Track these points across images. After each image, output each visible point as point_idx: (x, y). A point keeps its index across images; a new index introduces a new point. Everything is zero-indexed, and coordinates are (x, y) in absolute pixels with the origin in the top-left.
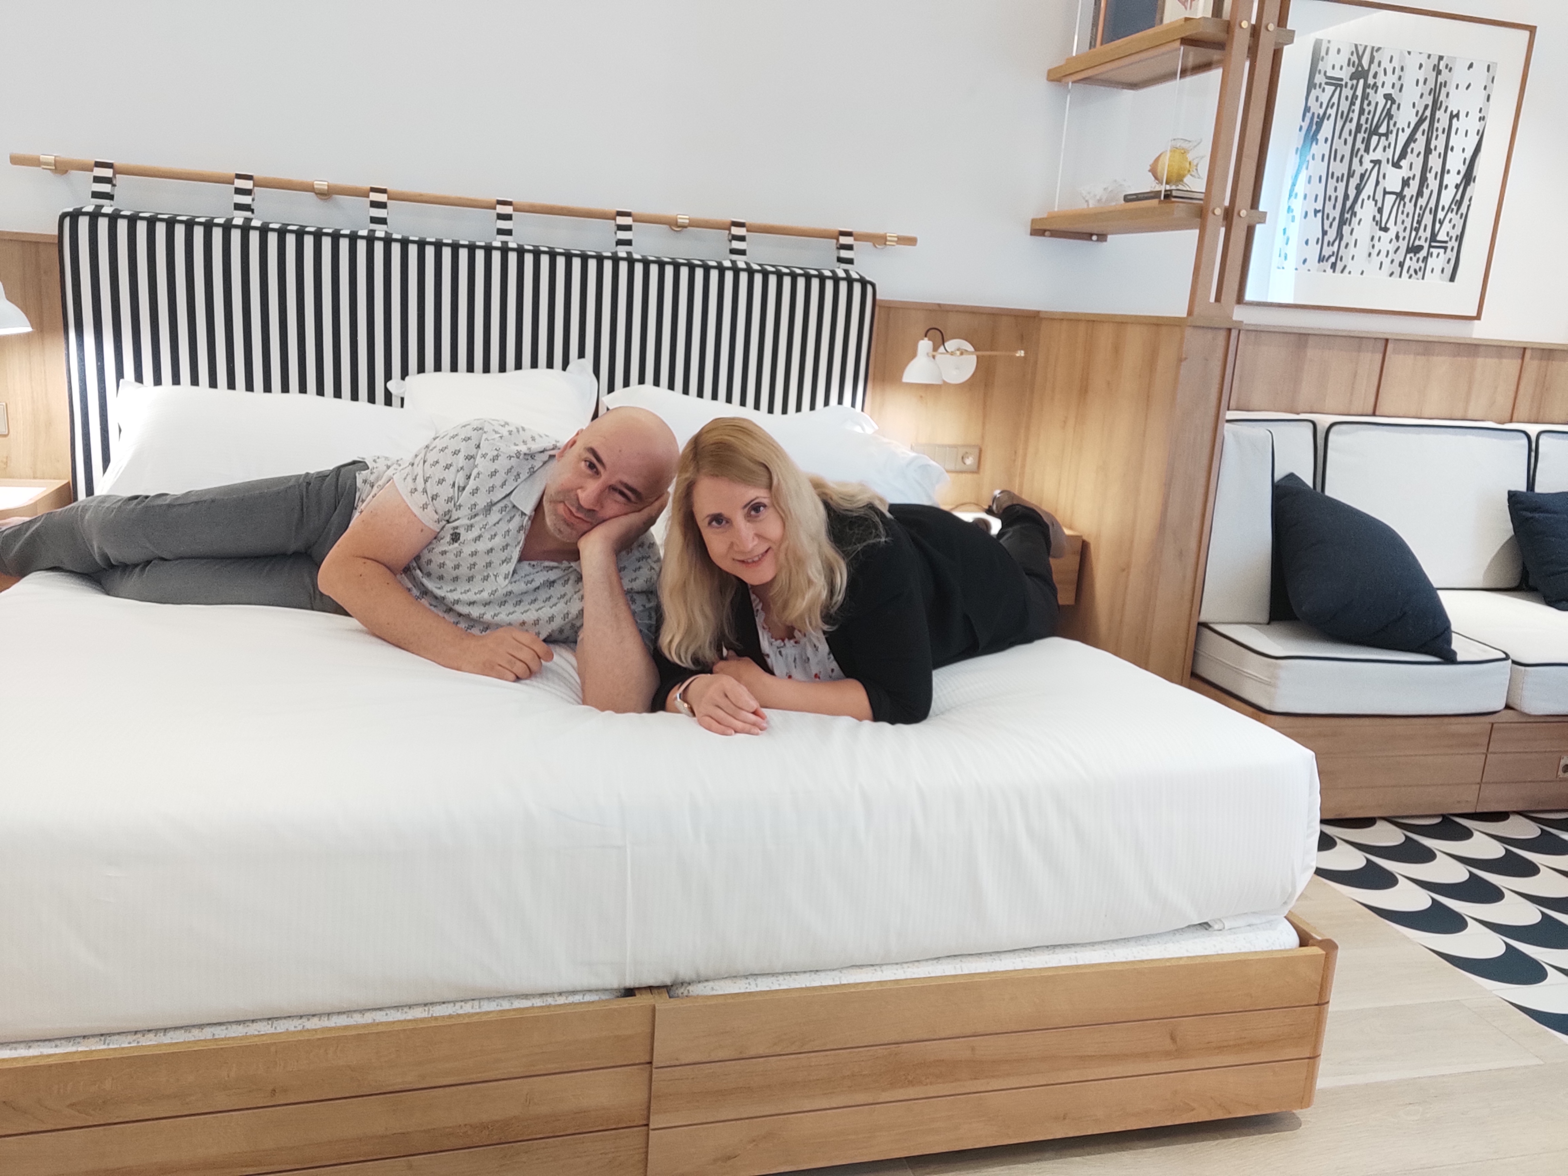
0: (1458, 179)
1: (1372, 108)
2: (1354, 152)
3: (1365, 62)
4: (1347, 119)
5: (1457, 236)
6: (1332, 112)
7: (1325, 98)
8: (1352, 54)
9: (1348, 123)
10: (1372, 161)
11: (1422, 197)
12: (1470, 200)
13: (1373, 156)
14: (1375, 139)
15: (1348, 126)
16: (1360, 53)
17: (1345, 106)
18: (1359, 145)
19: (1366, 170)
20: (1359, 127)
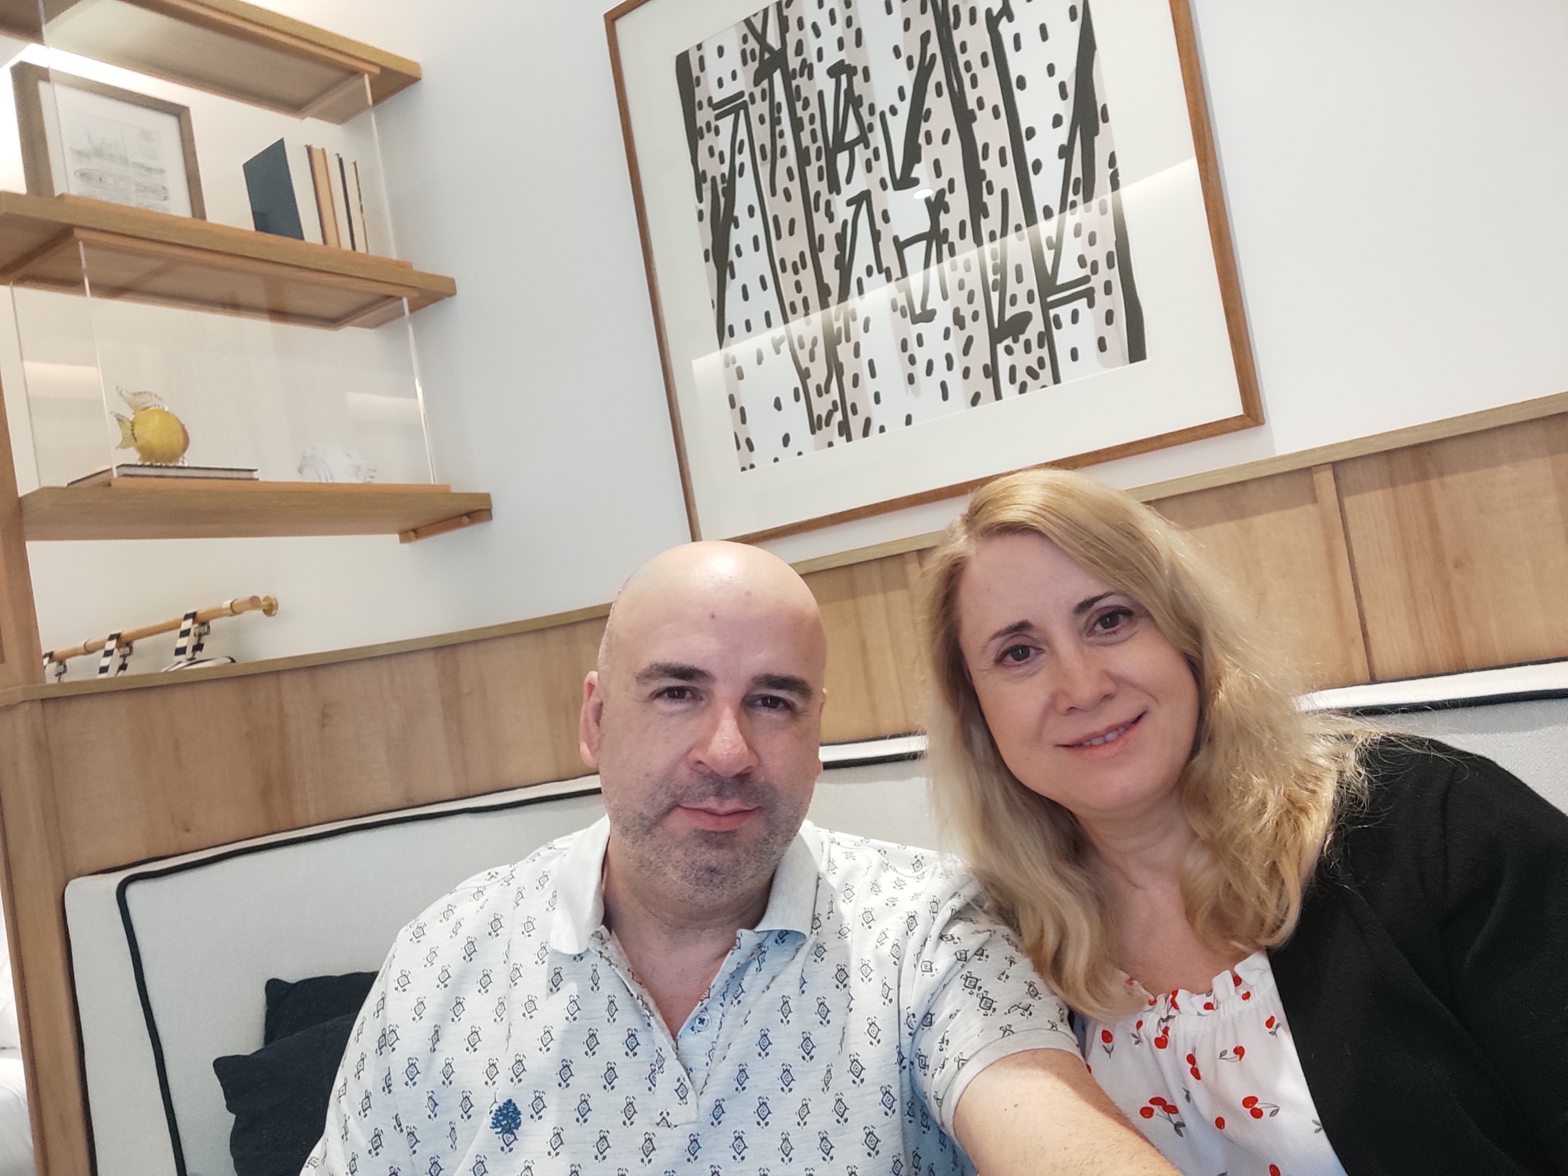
0: (1062, 135)
1: (814, 108)
2: (810, 205)
3: (773, 39)
4: (775, 154)
5: (1110, 256)
6: (744, 158)
7: (723, 143)
8: (745, 39)
9: (780, 161)
10: (849, 203)
11: (986, 216)
12: (1112, 161)
13: (849, 191)
14: (843, 159)
15: (782, 165)
16: (759, 27)
17: (762, 134)
18: (816, 185)
19: (845, 223)
20: (803, 158)
